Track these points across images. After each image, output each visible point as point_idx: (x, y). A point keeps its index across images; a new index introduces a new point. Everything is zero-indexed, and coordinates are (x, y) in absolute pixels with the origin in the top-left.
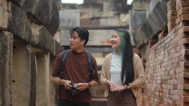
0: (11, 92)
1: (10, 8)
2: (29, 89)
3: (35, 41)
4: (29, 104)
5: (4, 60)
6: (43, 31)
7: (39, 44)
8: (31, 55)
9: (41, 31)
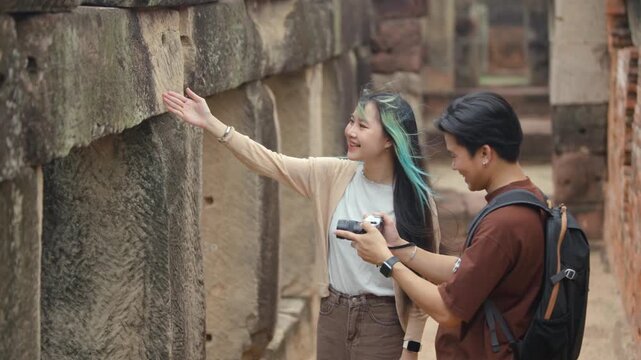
0: (201, 283)
1: (191, 29)
2: (257, 225)
3: (274, 64)
4: (258, 268)
5: (176, 203)
6: (298, 18)
7: (285, 67)
8: (261, 116)
9: (291, 21)
